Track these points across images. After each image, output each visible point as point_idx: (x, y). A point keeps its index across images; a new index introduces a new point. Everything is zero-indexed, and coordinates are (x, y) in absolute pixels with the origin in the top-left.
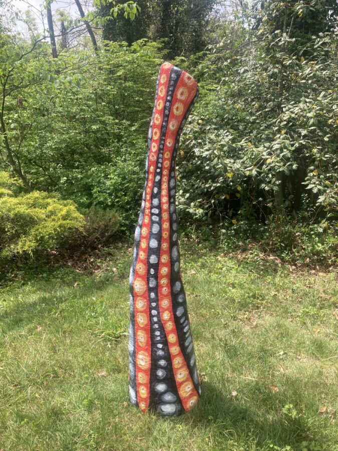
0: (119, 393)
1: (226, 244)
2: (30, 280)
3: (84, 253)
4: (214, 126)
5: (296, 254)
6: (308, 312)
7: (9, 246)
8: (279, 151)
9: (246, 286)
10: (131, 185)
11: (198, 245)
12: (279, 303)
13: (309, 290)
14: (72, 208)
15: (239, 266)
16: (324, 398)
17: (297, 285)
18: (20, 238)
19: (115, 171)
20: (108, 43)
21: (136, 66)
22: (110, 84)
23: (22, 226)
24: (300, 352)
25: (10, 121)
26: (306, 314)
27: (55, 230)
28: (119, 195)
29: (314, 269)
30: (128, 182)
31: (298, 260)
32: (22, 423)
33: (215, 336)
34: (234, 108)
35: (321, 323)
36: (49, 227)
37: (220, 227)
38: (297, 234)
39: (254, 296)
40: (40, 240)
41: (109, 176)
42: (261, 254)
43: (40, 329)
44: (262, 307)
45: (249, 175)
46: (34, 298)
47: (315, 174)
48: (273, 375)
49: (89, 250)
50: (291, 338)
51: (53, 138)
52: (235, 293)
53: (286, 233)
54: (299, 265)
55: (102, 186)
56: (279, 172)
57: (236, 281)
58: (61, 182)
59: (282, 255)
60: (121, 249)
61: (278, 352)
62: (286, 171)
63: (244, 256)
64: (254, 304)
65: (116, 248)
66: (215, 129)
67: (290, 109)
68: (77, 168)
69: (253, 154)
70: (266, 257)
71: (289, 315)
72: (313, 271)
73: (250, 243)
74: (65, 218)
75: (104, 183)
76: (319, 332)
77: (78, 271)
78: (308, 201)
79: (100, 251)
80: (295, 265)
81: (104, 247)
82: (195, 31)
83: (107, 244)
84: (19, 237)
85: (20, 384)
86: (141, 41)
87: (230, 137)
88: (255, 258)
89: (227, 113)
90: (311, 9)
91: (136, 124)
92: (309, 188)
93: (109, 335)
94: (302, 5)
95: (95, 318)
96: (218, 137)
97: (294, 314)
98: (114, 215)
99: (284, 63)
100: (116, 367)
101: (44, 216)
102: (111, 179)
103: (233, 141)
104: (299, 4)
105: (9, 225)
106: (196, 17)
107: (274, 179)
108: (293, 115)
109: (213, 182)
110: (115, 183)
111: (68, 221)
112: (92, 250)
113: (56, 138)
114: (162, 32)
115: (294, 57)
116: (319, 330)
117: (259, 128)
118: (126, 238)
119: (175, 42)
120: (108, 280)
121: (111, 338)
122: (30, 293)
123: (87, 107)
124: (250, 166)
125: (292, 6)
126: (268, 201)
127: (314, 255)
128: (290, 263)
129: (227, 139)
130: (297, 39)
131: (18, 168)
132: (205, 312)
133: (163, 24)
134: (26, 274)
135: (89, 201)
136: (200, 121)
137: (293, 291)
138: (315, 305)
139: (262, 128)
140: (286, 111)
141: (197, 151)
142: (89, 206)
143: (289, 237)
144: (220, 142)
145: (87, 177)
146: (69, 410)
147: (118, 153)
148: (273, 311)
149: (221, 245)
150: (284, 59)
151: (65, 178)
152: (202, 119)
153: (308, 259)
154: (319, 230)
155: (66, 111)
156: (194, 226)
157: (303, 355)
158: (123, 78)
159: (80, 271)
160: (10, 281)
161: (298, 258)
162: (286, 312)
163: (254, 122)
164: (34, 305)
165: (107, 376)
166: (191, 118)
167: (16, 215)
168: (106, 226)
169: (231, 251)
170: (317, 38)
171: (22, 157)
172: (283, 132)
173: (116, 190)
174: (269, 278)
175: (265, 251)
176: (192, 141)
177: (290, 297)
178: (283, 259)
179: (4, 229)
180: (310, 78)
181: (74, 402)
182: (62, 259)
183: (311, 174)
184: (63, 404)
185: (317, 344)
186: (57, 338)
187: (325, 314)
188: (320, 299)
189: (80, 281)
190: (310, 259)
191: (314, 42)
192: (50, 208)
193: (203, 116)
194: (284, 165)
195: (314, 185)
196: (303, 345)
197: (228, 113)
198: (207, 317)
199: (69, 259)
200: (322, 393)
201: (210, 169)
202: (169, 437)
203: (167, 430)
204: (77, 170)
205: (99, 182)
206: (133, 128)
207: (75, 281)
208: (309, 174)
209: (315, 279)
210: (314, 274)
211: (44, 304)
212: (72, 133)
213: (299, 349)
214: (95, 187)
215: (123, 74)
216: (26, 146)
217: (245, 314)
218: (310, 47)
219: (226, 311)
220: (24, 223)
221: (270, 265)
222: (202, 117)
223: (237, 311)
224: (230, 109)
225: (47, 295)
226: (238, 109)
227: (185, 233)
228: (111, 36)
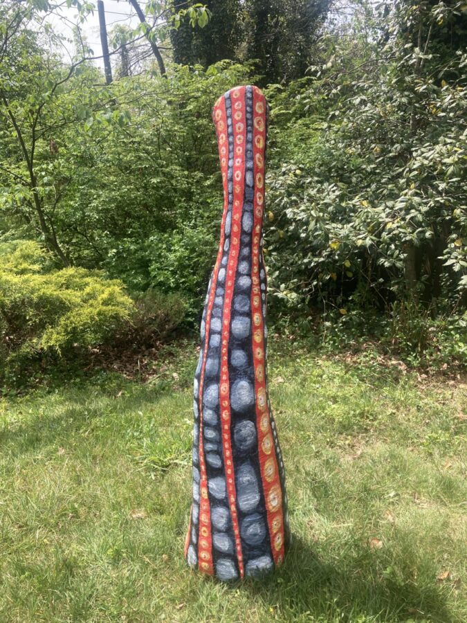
0: (158, 541)
1: (331, 342)
2: (58, 386)
3: (136, 352)
4: (316, 178)
5: (428, 357)
6: (437, 438)
7: (30, 340)
8: (403, 212)
9: (353, 400)
10: (201, 260)
11: (292, 343)
12: (397, 425)
13: (442, 408)
14: (117, 289)
15: (346, 373)
16: (447, 559)
17: (426, 401)
18: (46, 329)
19: (180, 240)
20: (176, 66)
21: (213, 97)
22: (178, 124)
23: (47, 313)
24: (419, 494)
25: (43, 173)
26: (434, 441)
27: (92, 318)
28: (185, 273)
29: (454, 379)
30: (198, 256)
31: (431, 366)
32: (23, 576)
33: (301, 468)
34: (345, 153)
35: (454, 454)
36: (84, 315)
37: (322, 318)
38: (430, 330)
39: (362, 415)
40: (71, 332)
41: (172, 248)
42: (380, 356)
43: (62, 452)
44: (372, 431)
45: (361, 246)
46: (60, 410)
47: (458, 245)
48: (376, 525)
49: (143, 348)
50: (408, 474)
51: (99, 196)
52: (336, 410)
53: (415, 327)
54: (431, 373)
55: (163, 261)
56: (406, 241)
57: (339, 394)
58: (109, 255)
59: (408, 359)
60: (186, 347)
61: (388, 493)
62: (416, 241)
63: (355, 359)
64: (360, 426)
65: (180, 346)
66: (318, 182)
67: (423, 153)
68: (129, 236)
69: (367, 216)
70: (386, 361)
71: (410, 441)
72: (452, 382)
73: (365, 341)
74: (105, 303)
75: (166, 257)
76: (450, 467)
77: (125, 376)
78: (448, 283)
79: (158, 349)
80: (427, 373)
81: (163, 344)
82: (300, 50)
83: (167, 340)
84: (44, 328)
85: (27, 525)
86: (222, 63)
87: (337, 193)
88: (371, 362)
89: (335, 160)
90: (455, 13)
91: (212, 176)
92: (448, 263)
93: (155, 463)
94: (443, 8)
95: (137, 439)
96: (322, 193)
97: (415, 440)
98: (177, 301)
99: (416, 89)
100: (158, 507)
101: (79, 300)
102: (175, 251)
103: (342, 198)
104: (438, 7)
105: (31, 312)
106: (302, 31)
107: (397, 252)
108: (426, 162)
109: (314, 256)
110: (180, 257)
111: (110, 307)
112: (147, 349)
113: (103, 196)
114: (255, 52)
115: (430, 81)
116: (450, 464)
117: (380, 181)
118: (194, 332)
119: (273, 65)
120: (163, 389)
121: (156, 467)
122: (56, 404)
123: (146, 153)
124: (364, 233)
125: (429, 9)
126: (392, 282)
127: (454, 359)
128: (419, 370)
129: (333, 196)
130: (435, 55)
131: (51, 237)
132: (290, 434)
133: (256, 41)
134: (54, 379)
135: (145, 282)
136: (298, 172)
137: (419, 409)
138: (447, 429)
139: (383, 181)
140: (417, 156)
141: (289, 213)
142: (145, 288)
143: (418, 334)
144: (323, 200)
145: (143, 249)
146: (88, 563)
147: (186, 216)
148: (386, 437)
149: (323, 344)
150: (417, 83)
151: (115, 250)
152: (300, 169)
153: (445, 365)
154: (461, 324)
155: (117, 159)
156: (288, 318)
157: (423, 498)
158: (196, 114)
159: (129, 376)
160: (33, 388)
161: (431, 363)
162: (405, 438)
163: (373, 172)
164: (58, 420)
165: (145, 517)
166: (285, 167)
167: (40, 298)
168: (167, 315)
169: (337, 353)
170: (463, 54)
171: (57, 222)
172: (413, 186)
173: (182, 267)
174: (386, 390)
175: (386, 353)
176: (283, 199)
177: (413, 417)
178: (409, 365)
179: (25, 317)
180: (452, 110)
181: (95, 552)
182: (106, 360)
183: (453, 245)
184: (80, 554)
185: (444, 484)
186: (83, 464)
187: (460, 442)
188: (456, 421)
189: (125, 390)
190: (448, 364)
191: (460, 59)
192: (88, 290)
193: (303, 164)
194: (413, 233)
195: (454, 261)
196: (425, 484)
197: (338, 160)
198: (293, 441)
199: (116, 359)
200: (443, 552)
201: (307, 237)
202: (220, 605)
203: (218, 596)
204: (129, 239)
205: (160, 256)
206: (208, 183)
207: (120, 389)
208: (449, 246)
209: (453, 394)
210: (453, 386)
211: (72, 419)
212: (125, 189)
213: (417, 489)
214: (154, 262)
215: (195, 108)
216: (62, 207)
217: (346, 439)
218: (453, 67)
219: (320, 434)
220: (52, 309)
221: (390, 372)
222: (301, 166)
223: (336, 435)
224: (340, 155)
225: (78, 407)
226: (351, 155)
227: (276, 327)
228: (184, 59)
